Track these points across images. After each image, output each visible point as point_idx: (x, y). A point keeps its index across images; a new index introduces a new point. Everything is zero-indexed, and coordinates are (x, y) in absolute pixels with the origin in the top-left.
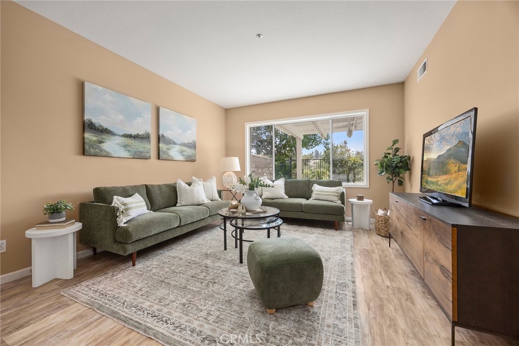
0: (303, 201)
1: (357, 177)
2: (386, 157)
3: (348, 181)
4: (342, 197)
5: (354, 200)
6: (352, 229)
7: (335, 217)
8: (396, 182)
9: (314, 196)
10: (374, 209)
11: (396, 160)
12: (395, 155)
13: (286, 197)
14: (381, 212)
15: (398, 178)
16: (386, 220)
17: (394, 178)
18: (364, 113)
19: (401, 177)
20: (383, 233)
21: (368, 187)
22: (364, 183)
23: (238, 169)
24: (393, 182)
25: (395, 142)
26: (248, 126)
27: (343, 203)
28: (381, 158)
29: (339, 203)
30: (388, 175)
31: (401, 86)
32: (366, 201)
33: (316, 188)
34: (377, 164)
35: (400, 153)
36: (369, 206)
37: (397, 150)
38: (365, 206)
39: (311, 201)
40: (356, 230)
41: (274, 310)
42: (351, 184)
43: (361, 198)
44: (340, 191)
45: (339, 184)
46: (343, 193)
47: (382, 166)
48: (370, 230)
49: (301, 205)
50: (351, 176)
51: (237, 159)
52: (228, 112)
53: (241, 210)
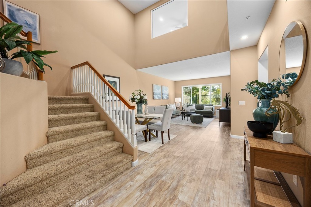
0: (201, 110)
5: (216, 110)
9: (204, 109)
13: (196, 109)
18: (221, 84)
21: (222, 106)
23: (180, 101)
25: (229, 93)
26: (183, 87)
29: (211, 110)
33: (205, 107)
39: (204, 110)
43: (218, 109)
45: (212, 105)
46: (213, 108)
49: (200, 111)
51: (180, 98)
52: (176, 83)
53: (185, 111)
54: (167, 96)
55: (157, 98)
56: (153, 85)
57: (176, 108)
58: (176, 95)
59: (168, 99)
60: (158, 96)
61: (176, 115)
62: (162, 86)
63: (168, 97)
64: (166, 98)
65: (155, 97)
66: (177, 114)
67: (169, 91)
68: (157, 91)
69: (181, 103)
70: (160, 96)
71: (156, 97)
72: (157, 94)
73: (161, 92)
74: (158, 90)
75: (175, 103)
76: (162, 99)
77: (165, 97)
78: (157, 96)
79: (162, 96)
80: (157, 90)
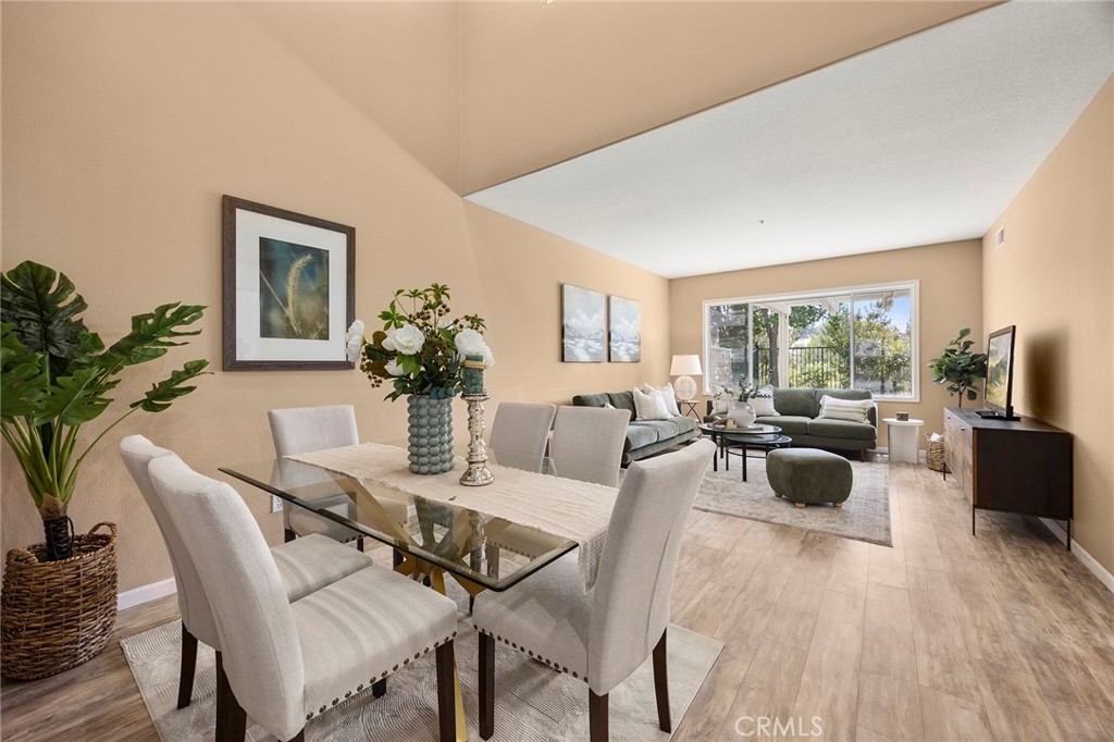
0: (808, 420)
1: (898, 385)
2: (947, 355)
3: (883, 390)
4: (871, 414)
5: (893, 421)
6: (890, 462)
7: (859, 442)
8: (965, 393)
9: (823, 412)
10: (926, 431)
11: (964, 361)
12: (963, 353)
13: (777, 414)
14: (935, 437)
15: (968, 388)
16: (941, 447)
17: (962, 388)
18: (913, 286)
19: (974, 387)
20: (939, 466)
21: (918, 400)
22: (910, 395)
23: (699, 372)
24: (961, 394)
25: (965, 333)
26: (706, 306)
27: (873, 423)
28: (940, 357)
29: (867, 423)
30: (950, 384)
31: (978, 243)
32: (911, 421)
33: (827, 402)
34: (932, 367)
35: (973, 350)
36: (917, 430)
37: (967, 345)
38: (912, 428)
39: (818, 420)
40: (896, 462)
41: (804, 505)
42: (888, 397)
43: (903, 417)
44: (869, 406)
45: (867, 396)
46: (873, 409)
47: (940, 369)
48: (919, 464)
49: (806, 424)
50: (889, 384)
51: (696, 358)
52: (672, 284)
53: (731, 426)
54: (635, 349)
55: (585, 357)
56: (561, 288)
57: (679, 405)
58: (677, 345)
59: (636, 361)
60: (587, 348)
61: (679, 440)
62: (608, 299)
63: (638, 354)
64: (626, 358)
65: (571, 351)
66: (685, 438)
67: (640, 323)
68: (584, 319)
69: (699, 379)
70: (601, 347)
71: (577, 349)
72: (580, 337)
73: (604, 327)
74: (590, 315)
75: (673, 379)
76: (609, 361)
77: (621, 351)
78: (582, 345)
79: (609, 347)
80: (584, 316)
